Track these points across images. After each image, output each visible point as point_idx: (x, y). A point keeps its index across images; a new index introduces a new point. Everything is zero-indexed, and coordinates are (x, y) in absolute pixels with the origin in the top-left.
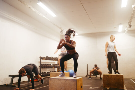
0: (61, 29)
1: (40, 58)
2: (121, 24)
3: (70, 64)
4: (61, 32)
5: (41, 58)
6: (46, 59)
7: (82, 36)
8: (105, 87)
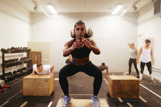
0: (35, 4)
1: (1, 51)
2: (120, 4)
3: (46, 56)
4: (35, 8)
5: (4, 51)
6: (12, 52)
7: (63, 16)
8: (114, 96)
